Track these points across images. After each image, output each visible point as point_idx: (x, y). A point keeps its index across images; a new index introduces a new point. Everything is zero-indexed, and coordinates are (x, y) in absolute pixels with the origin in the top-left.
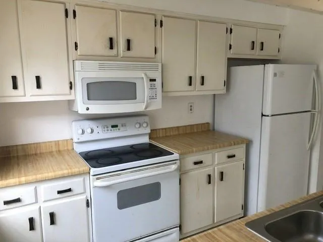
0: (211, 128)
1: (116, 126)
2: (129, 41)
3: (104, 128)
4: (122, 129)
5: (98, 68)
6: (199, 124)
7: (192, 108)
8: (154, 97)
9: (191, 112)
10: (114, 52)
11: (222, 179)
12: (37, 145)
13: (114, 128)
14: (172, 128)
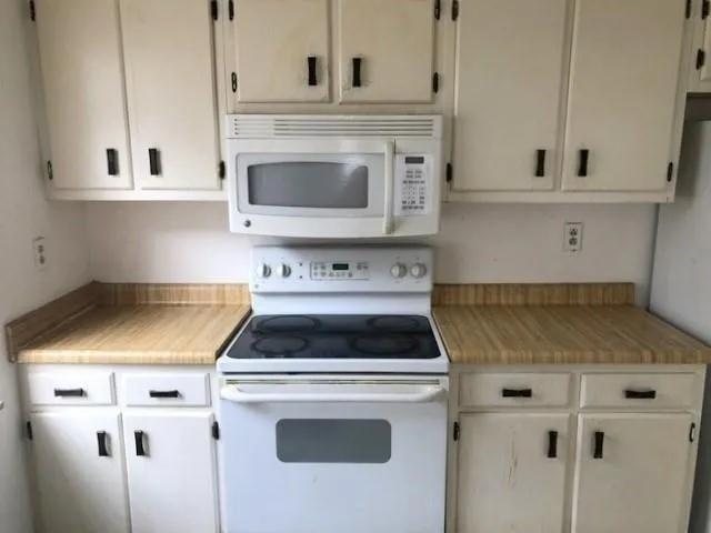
0: (638, 300)
1: (345, 267)
2: (357, 63)
3: (316, 268)
4: (358, 274)
5: (273, 131)
6: (597, 285)
7: (578, 237)
8: (417, 204)
9: (573, 247)
10: (321, 91)
11: (598, 453)
12: (182, 288)
13: (340, 271)
14: (506, 285)
